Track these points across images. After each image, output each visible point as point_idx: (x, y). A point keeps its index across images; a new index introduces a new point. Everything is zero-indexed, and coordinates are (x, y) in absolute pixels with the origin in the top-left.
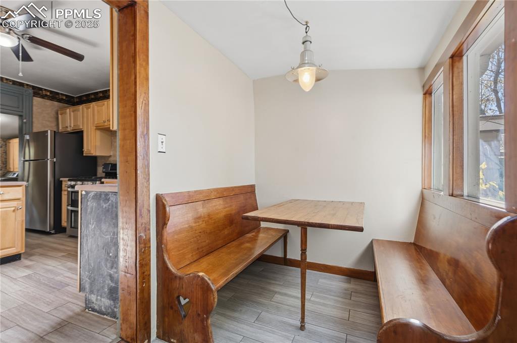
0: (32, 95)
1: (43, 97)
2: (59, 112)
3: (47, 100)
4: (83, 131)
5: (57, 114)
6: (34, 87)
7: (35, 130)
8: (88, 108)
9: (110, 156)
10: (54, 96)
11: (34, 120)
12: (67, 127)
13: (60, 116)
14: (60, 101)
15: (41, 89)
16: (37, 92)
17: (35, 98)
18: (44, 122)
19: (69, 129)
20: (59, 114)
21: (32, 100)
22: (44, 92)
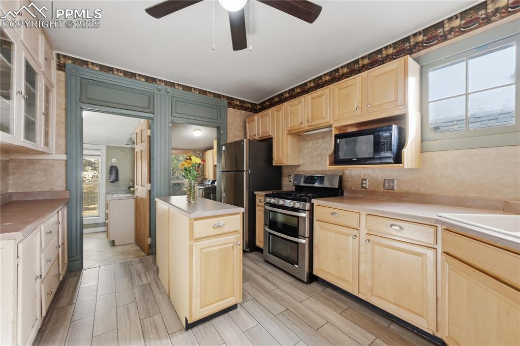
0: (227, 105)
1: (234, 107)
2: (247, 121)
3: (238, 110)
4: (272, 138)
5: (245, 122)
6: (228, 98)
7: (229, 141)
8: (278, 111)
9: (299, 165)
10: (242, 106)
11: (229, 131)
12: (255, 135)
13: (247, 124)
14: (246, 109)
15: (233, 99)
16: (231, 102)
17: (229, 108)
18: (235, 132)
19: (257, 137)
20: (247, 122)
21: (227, 110)
22: (235, 101)
